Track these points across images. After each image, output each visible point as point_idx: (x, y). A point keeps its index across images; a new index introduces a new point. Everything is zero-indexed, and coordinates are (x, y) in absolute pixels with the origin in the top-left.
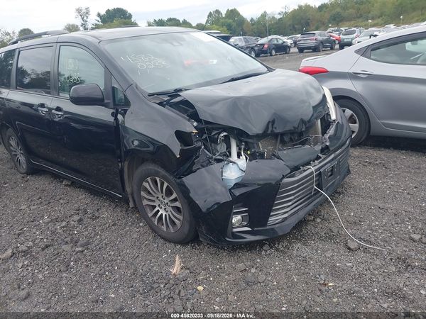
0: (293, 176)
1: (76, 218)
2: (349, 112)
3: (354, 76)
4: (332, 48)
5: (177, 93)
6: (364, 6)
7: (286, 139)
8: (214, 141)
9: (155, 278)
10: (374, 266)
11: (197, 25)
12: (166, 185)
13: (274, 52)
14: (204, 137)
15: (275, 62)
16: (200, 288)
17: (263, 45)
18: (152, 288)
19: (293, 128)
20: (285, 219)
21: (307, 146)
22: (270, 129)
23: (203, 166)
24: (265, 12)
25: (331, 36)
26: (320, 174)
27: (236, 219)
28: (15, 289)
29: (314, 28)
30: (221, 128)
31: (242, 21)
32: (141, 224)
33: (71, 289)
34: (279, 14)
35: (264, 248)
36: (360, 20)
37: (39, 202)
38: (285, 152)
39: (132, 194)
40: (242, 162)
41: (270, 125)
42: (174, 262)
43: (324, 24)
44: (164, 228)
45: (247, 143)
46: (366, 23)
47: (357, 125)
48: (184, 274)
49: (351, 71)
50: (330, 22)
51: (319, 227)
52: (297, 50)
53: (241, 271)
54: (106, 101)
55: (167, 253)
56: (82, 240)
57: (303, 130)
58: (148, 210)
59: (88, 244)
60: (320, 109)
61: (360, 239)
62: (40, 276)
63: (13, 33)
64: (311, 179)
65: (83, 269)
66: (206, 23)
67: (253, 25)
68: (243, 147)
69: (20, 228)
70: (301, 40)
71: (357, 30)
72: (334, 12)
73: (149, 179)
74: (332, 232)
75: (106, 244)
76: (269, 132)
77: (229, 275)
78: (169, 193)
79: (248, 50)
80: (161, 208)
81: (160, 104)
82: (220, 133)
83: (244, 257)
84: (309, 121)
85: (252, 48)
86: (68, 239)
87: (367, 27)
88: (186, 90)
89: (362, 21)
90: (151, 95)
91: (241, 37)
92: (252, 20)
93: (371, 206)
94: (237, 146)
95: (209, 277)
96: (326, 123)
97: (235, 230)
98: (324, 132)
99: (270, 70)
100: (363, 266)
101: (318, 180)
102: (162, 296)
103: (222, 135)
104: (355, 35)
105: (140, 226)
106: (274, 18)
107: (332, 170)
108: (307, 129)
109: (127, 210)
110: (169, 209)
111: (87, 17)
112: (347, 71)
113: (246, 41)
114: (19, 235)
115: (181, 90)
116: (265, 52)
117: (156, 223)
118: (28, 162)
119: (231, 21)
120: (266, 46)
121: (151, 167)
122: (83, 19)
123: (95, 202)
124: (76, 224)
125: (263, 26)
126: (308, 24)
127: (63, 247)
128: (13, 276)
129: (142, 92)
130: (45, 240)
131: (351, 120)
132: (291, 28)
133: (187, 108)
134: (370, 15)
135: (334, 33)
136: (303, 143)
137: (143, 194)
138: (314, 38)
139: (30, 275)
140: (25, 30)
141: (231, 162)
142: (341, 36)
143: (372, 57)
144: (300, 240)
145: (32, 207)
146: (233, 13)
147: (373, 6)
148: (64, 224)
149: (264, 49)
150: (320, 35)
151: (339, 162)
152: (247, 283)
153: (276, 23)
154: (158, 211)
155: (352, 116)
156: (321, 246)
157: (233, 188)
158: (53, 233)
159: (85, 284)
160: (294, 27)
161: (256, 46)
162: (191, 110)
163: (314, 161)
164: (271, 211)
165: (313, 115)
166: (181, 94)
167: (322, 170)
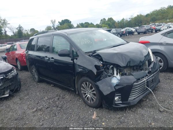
0: (138, 82)
1: (57, 98)
2: (159, 58)
3: (161, 44)
4: (152, 32)
5: (95, 52)
6: (165, 14)
7: (135, 68)
8: (108, 69)
9: (87, 120)
10: (170, 118)
11: (96, 25)
12: (90, 85)
13: (127, 35)
14: (104, 67)
15: (128, 38)
16: (103, 124)
17: (123, 32)
18: (86, 123)
19: (137, 64)
20: (135, 99)
21: (143, 71)
22: (129, 64)
23: (104, 78)
24: (123, 18)
25: (151, 27)
26: (148, 82)
27: (116, 98)
28: (38, 122)
29: (144, 24)
30: (110, 64)
31: (114, 22)
32: (80, 101)
33: (57, 123)
34: (129, 19)
35: (127, 110)
36: (164, 20)
37: (43, 92)
38: (134, 73)
39: (78, 89)
40: (119, 77)
41: (129, 63)
42: (93, 114)
43: (148, 22)
44: (89, 102)
45: (120, 70)
46: (166, 21)
47: (163, 63)
48: (97, 119)
49: (160, 42)
50: (150, 21)
51: (148, 103)
52: (137, 33)
53: (119, 118)
54: (70, 55)
55: (90, 111)
56: (60, 106)
57: (141, 65)
58: (83, 95)
59: (62, 107)
60: (147, 57)
61: (164, 107)
62: (46, 118)
63: (28, 30)
64: (144, 84)
65: (61, 116)
66: (100, 24)
67: (119, 23)
68: (118, 71)
69: (38, 101)
70: (138, 29)
71: (163, 24)
72: (152, 17)
73: (84, 83)
74: (153, 105)
75: (68, 107)
76: (128, 65)
77: (114, 119)
78: (91, 88)
79: (117, 34)
80: (88, 94)
81: (89, 56)
82: (110, 66)
83: (119, 113)
84: (143, 61)
85: (119, 33)
86: (55, 105)
87: (166, 23)
88: (98, 51)
89: (164, 21)
90: (86, 53)
91: (114, 29)
92: (118, 22)
93: (169, 95)
94: (116, 71)
95: (107, 120)
96: (150, 62)
97: (116, 102)
98: (149, 66)
99: (128, 42)
100: (166, 118)
101: (147, 84)
102: (90, 126)
103: (111, 66)
104: (161, 26)
105: (80, 102)
106: (127, 20)
107: (152, 80)
108: (143, 64)
109: (75, 95)
110: (91, 94)
111: (55, 23)
112: (158, 42)
113: (116, 30)
114: (38, 103)
115: (96, 51)
116: (124, 35)
117: (86, 100)
118: (39, 78)
119: (110, 22)
120: (124, 32)
121: (85, 78)
122: (53, 24)
123: (63, 92)
124: (57, 100)
125: (123, 24)
126: (141, 22)
127: (53, 108)
128: (37, 118)
129: (83, 52)
130: (47, 106)
131: (160, 61)
132: (134, 24)
133: (99, 57)
134: (168, 18)
135: (152, 26)
136: (141, 70)
137: (82, 88)
138: (144, 28)
139: (43, 117)
140: (32, 29)
141: (114, 76)
142: (156, 27)
143: (168, 36)
144: (141, 108)
145: (41, 94)
146: (110, 19)
147: (169, 14)
148: (53, 100)
149: (124, 33)
150: (147, 27)
151: (155, 77)
152: (121, 122)
153: (128, 23)
154: (87, 95)
155: (160, 60)
156: (149, 110)
157: (115, 86)
158: (49, 103)
159: (62, 121)
160: (135, 24)
161: (120, 32)
162: (100, 58)
163: (145, 77)
164: (129, 95)
165: (145, 59)
166: (96, 52)
167: (148, 80)
